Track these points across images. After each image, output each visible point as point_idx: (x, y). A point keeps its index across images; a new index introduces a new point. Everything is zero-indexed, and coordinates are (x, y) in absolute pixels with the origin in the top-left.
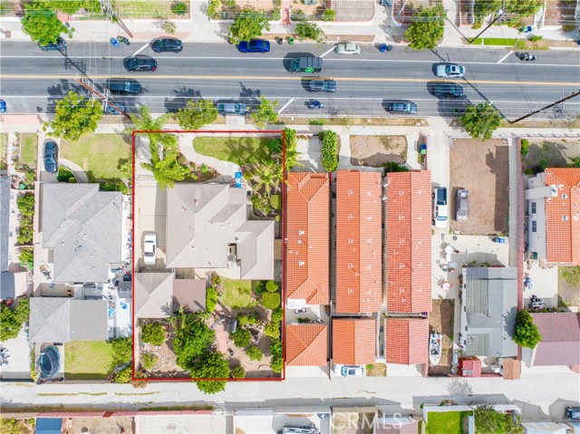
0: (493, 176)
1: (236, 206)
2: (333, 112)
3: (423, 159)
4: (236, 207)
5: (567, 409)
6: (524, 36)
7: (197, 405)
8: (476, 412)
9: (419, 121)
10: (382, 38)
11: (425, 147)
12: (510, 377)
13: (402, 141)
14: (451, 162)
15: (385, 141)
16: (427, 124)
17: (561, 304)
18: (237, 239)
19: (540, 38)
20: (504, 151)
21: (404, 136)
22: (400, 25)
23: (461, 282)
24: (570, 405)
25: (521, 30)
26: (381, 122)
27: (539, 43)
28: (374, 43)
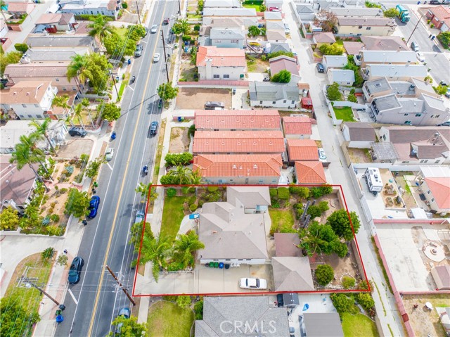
0: (198, 94)
1: (216, 208)
2: (151, 162)
3: (187, 119)
4: (218, 207)
5: (320, 72)
6: (120, 81)
7: (374, 248)
8: (330, 100)
9: (163, 122)
10: (107, 138)
11: (180, 118)
12: (308, 86)
13: (175, 129)
14: (189, 109)
15: (174, 137)
16: (166, 119)
17: (266, 72)
18: (242, 207)
19: (124, 75)
20: (184, 90)
21: (172, 128)
22: (100, 128)
23: (259, 107)
24: (317, 71)
25: (117, 82)
26: (161, 139)
27: (126, 76)
28: (108, 142)
